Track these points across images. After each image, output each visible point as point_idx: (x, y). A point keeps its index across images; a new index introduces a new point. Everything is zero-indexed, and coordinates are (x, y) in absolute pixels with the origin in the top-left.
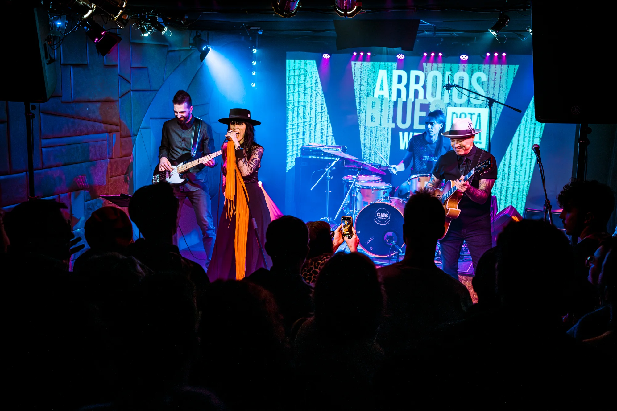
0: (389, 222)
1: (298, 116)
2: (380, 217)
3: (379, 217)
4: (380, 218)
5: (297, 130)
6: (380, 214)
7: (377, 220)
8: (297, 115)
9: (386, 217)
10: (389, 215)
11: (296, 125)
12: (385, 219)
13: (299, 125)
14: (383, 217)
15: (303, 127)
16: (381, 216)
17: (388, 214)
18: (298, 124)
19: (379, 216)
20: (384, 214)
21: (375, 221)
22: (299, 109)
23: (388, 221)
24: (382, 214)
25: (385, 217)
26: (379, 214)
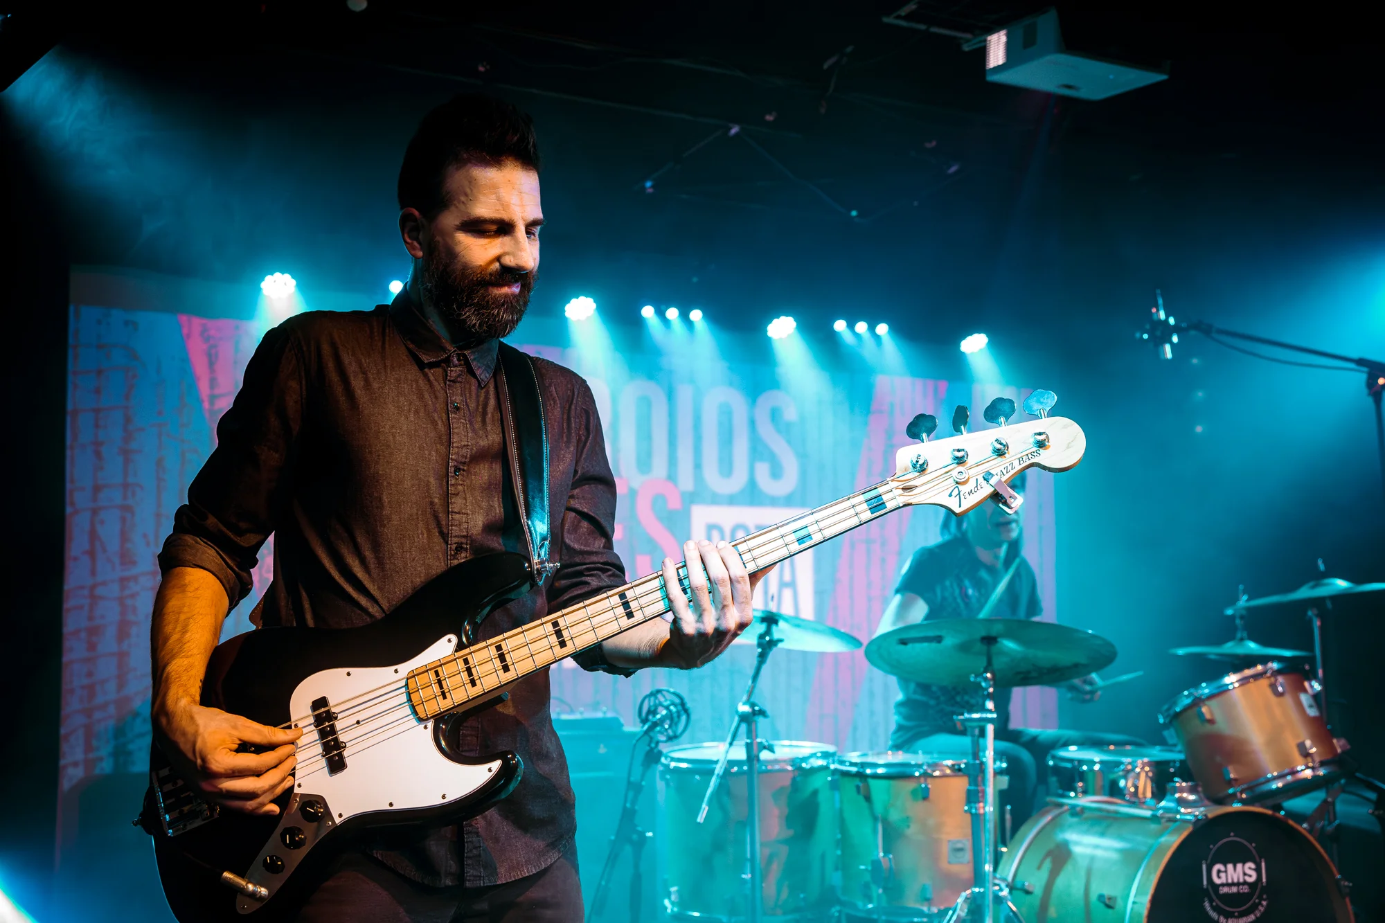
0: (1264, 903)
1: (92, 554)
2: (1228, 885)
3: (1223, 885)
4: (1225, 890)
5: (91, 618)
6: (1222, 868)
7: (1217, 902)
8: (87, 546)
9: (1249, 880)
10: (1258, 870)
11: (86, 592)
12: (1245, 889)
13: (100, 591)
14: (1238, 884)
15: (121, 600)
16: (1230, 881)
17: (1255, 862)
18: (93, 587)
19: (1223, 880)
20: (1239, 866)
21: (1208, 908)
22: (102, 522)
23: (1261, 898)
24: (1230, 866)
25: (1245, 883)
26: (1219, 871)
